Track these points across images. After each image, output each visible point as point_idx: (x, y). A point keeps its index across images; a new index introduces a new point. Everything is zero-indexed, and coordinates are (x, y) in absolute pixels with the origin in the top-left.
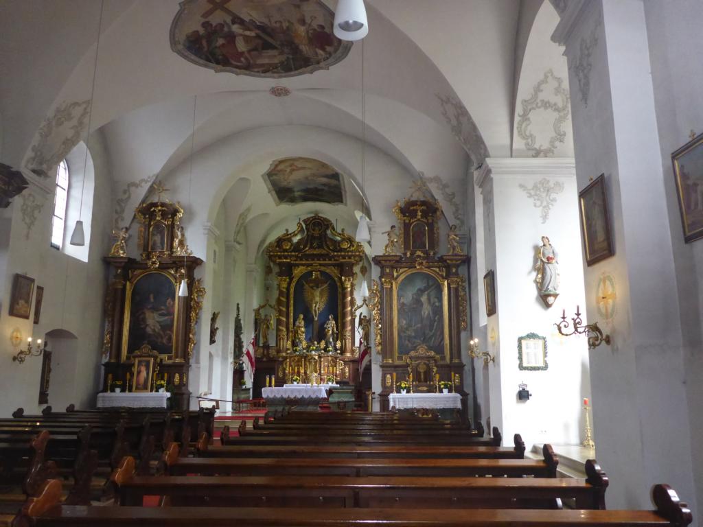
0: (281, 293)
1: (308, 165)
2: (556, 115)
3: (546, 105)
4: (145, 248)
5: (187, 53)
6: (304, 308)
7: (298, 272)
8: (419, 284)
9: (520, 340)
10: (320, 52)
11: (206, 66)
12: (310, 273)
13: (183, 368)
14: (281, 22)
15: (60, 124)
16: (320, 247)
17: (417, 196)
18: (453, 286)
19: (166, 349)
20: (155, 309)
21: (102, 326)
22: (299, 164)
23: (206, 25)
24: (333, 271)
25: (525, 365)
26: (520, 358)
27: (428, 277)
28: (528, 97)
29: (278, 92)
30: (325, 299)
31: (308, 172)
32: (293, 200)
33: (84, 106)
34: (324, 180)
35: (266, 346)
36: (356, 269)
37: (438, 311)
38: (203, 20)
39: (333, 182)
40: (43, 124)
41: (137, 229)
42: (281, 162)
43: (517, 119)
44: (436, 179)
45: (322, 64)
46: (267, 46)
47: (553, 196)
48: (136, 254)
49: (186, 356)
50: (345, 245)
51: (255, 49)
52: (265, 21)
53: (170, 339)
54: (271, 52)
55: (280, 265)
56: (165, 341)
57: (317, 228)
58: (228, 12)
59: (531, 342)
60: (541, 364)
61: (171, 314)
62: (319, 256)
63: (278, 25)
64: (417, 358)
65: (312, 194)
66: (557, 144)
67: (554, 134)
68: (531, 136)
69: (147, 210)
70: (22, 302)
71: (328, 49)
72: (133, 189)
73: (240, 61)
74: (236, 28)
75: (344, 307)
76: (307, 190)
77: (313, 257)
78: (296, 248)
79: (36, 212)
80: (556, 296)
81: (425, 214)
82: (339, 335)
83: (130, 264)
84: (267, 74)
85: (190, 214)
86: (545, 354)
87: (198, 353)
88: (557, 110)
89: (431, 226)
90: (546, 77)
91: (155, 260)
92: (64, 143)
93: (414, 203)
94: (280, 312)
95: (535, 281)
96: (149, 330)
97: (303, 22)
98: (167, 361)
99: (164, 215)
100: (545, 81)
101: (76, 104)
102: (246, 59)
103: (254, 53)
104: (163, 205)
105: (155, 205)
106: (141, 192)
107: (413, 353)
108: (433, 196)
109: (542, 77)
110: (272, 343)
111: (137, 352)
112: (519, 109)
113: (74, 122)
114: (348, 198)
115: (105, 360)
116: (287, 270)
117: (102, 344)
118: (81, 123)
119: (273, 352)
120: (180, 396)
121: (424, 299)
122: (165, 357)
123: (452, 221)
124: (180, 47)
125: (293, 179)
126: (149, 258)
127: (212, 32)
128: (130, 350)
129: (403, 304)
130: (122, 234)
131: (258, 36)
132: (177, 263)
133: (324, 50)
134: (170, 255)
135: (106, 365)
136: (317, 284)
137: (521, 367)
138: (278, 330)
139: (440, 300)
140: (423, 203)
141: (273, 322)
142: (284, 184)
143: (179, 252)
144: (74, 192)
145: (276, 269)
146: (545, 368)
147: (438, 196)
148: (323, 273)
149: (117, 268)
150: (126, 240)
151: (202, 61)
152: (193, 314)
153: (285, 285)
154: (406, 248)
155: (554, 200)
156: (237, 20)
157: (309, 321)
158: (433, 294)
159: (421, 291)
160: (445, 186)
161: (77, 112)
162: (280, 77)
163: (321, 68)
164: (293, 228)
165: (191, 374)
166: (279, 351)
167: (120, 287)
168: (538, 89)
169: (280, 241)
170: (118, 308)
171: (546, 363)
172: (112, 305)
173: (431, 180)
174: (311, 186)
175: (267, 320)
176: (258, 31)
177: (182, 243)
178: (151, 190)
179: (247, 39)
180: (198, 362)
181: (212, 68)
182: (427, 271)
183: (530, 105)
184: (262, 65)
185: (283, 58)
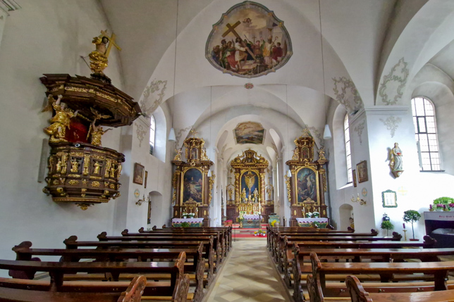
0: (236, 180)
1: (252, 126)
2: (400, 84)
3: (396, 78)
4: (189, 158)
5: (212, 60)
6: (245, 185)
7: (243, 172)
8: (306, 173)
9: (383, 193)
10: (274, 61)
11: (219, 69)
12: (247, 172)
13: (207, 208)
14: (259, 42)
15: (153, 91)
16: (251, 162)
17: (305, 135)
18: (321, 173)
19: (199, 200)
20: (194, 183)
21: (172, 191)
22: (248, 125)
23: (224, 42)
24: (257, 172)
25: (386, 205)
26: (383, 201)
27: (309, 170)
28: (387, 74)
29: (249, 86)
30: (253, 182)
31: (251, 129)
32: (243, 143)
33: (164, 84)
34: (257, 133)
35: (231, 200)
36: (265, 170)
37: (314, 184)
38: (223, 39)
39: (261, 134)
40: (146, 89)
41: (185, 150)
42: (241, 124)
43: (380, 86)
44: (313, 128)
45: (273, 69)
46: (250, 58)
47: (396, 124)
48: (185, 160)
49: (208, 203)
50: (261, 161)
51: (243, 60)
52: (252, 40)
53: (201, 196)
54: (250, 62)
55: (236, 169)
56: (199, 197)
57: (250, 154)
58: (235, 33)
59: (389, 194)
60: (394, 205)
61: (201, 185)
62: (251, 165)
63: (257, 44)
64: (307, 203)
65: (250, 140)
66: (398, 99)
67: (397, 94)
68: (386, 95)
69: (189, 142)
70: (139, 177)
71: (279, 58)
72: (182, 132)
73: (235, 67)
74: (237, 46)
75: (261, 185)
76: (248, 138)
77: (249, 165)
78: (242, 162)
79: (143, 135)
80: (402, 171)
81: (308, 143)
82: (259, 196)
83: (183, 164)
84: (246, 76)
85: (207, 143)
86: (396, 200)
87: (213, 202)
88: (401, 81)
89: (310, 148)
90: (400, 62)
91: (193, 164)
92: (155, 102)
93: (303, 139)
94: (236, 187)
95: (390, 165)
96: (192, 192)
97: (270, 41)
98: (200, 206)
99: (196, 143)
100: (398, 65)
101: (160, 82)
102: (238, 66)
103: (242, 62)
104: (196, 139)
105: (192, 139)
106: (186, 133)
107: (305, 201)
108: (310, 135)
109: (397, 62)
110: (233, 199)
111: (187, 202)
112: (381, 81)
113: (159, 92)
114: (265, 140)
115: (174, 205)
116: (238, 171)
117: (172, 198)
118: (163, 93)
119: (234, 203)
120: (206, 221)
121: (308, 179)
122: (199, 203)
123: (319, 147)
124: (210, 55)
125: (244, 133)
126: (190, 161)
127: (226, 46)
128: (184, 201)
129: (300, 181)
130: (179, 151)
131: (246, 52)
132: (203, 164)
133: (276, 59)
134: (200, 160)
135: (174, 207)
136: (250, 176)
137: (384, 206)
138: (235, 194)
139: (315, 179)
140: (307, 138)
141: (233, 191)
142: (240, 135)
143: (204, 159)
144: (158, 132)
145: (234, 170)
146: (396, 207)
147: (313, 135)
148: (252, 172)
149: (177, 166)
150: (181, 154)
151: (218, 66)
152: (210, 186)
153: (238, 177)
154: (300, 157)
155: (397, 126)
156: (239, 40)
157: (247, 190)
158: (312, 177)
159: (306, 176)
160: (317, 131)
161: (161, 86)
162: (251, 77)
163: (271, 71)
164: (241, 154)
165: (210, 211)
166: (236, 202)
167: (179, 174)
168: (393, 69)
169: (236, 160)
170: (178, 183)
171: (396, 204)
172: (175, 181)
173: (311, 128)
174: (250, 136)
175: (231, 190)
176: (247, 48)
177: (205, 155)
178: (190, 133)
179: (241, 52)
180: (213, 206)
181: (222, 70)
182: (310, 167)
183: (387, 78)
184: (244, 70)
185: (255, 65)
